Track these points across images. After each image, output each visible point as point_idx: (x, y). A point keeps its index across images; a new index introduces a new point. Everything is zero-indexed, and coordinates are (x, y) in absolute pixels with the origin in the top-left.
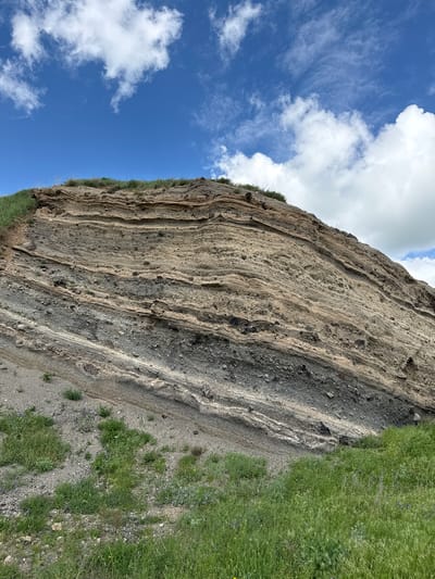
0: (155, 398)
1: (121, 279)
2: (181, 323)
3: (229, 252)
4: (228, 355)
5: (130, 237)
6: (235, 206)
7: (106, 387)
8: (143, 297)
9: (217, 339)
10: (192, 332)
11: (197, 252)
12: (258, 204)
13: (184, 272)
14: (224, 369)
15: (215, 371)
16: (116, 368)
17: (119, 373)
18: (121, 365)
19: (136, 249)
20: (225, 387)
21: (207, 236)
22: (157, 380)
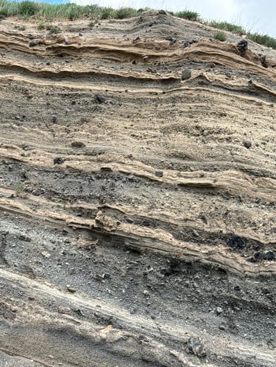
0: (109, 356)
1: (33, 168)
2: (148, 243)
3: (222, 136)
4: (224, 292)
5: (41, 101)
6: (221, 61)
7: (30, 338)
8: (75, 199)
9: (206, 268)
10: (165, 257)
11: (165, 131)
12: (256, 59)
13: (146, 162)
14: (218, 314)
15: (204, 316)
16: (42, 309)
17: (48, 317)
18: (51, 305)
19: (54, 121)
20: (222, 341)
21: (184, 107)
22: (110, 328)
